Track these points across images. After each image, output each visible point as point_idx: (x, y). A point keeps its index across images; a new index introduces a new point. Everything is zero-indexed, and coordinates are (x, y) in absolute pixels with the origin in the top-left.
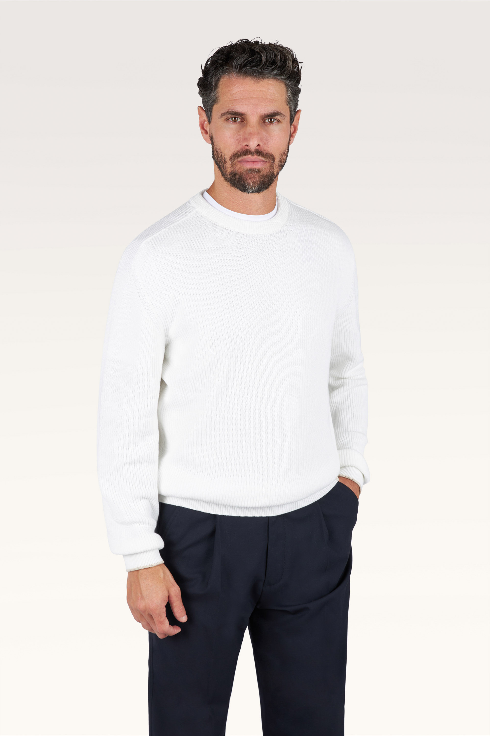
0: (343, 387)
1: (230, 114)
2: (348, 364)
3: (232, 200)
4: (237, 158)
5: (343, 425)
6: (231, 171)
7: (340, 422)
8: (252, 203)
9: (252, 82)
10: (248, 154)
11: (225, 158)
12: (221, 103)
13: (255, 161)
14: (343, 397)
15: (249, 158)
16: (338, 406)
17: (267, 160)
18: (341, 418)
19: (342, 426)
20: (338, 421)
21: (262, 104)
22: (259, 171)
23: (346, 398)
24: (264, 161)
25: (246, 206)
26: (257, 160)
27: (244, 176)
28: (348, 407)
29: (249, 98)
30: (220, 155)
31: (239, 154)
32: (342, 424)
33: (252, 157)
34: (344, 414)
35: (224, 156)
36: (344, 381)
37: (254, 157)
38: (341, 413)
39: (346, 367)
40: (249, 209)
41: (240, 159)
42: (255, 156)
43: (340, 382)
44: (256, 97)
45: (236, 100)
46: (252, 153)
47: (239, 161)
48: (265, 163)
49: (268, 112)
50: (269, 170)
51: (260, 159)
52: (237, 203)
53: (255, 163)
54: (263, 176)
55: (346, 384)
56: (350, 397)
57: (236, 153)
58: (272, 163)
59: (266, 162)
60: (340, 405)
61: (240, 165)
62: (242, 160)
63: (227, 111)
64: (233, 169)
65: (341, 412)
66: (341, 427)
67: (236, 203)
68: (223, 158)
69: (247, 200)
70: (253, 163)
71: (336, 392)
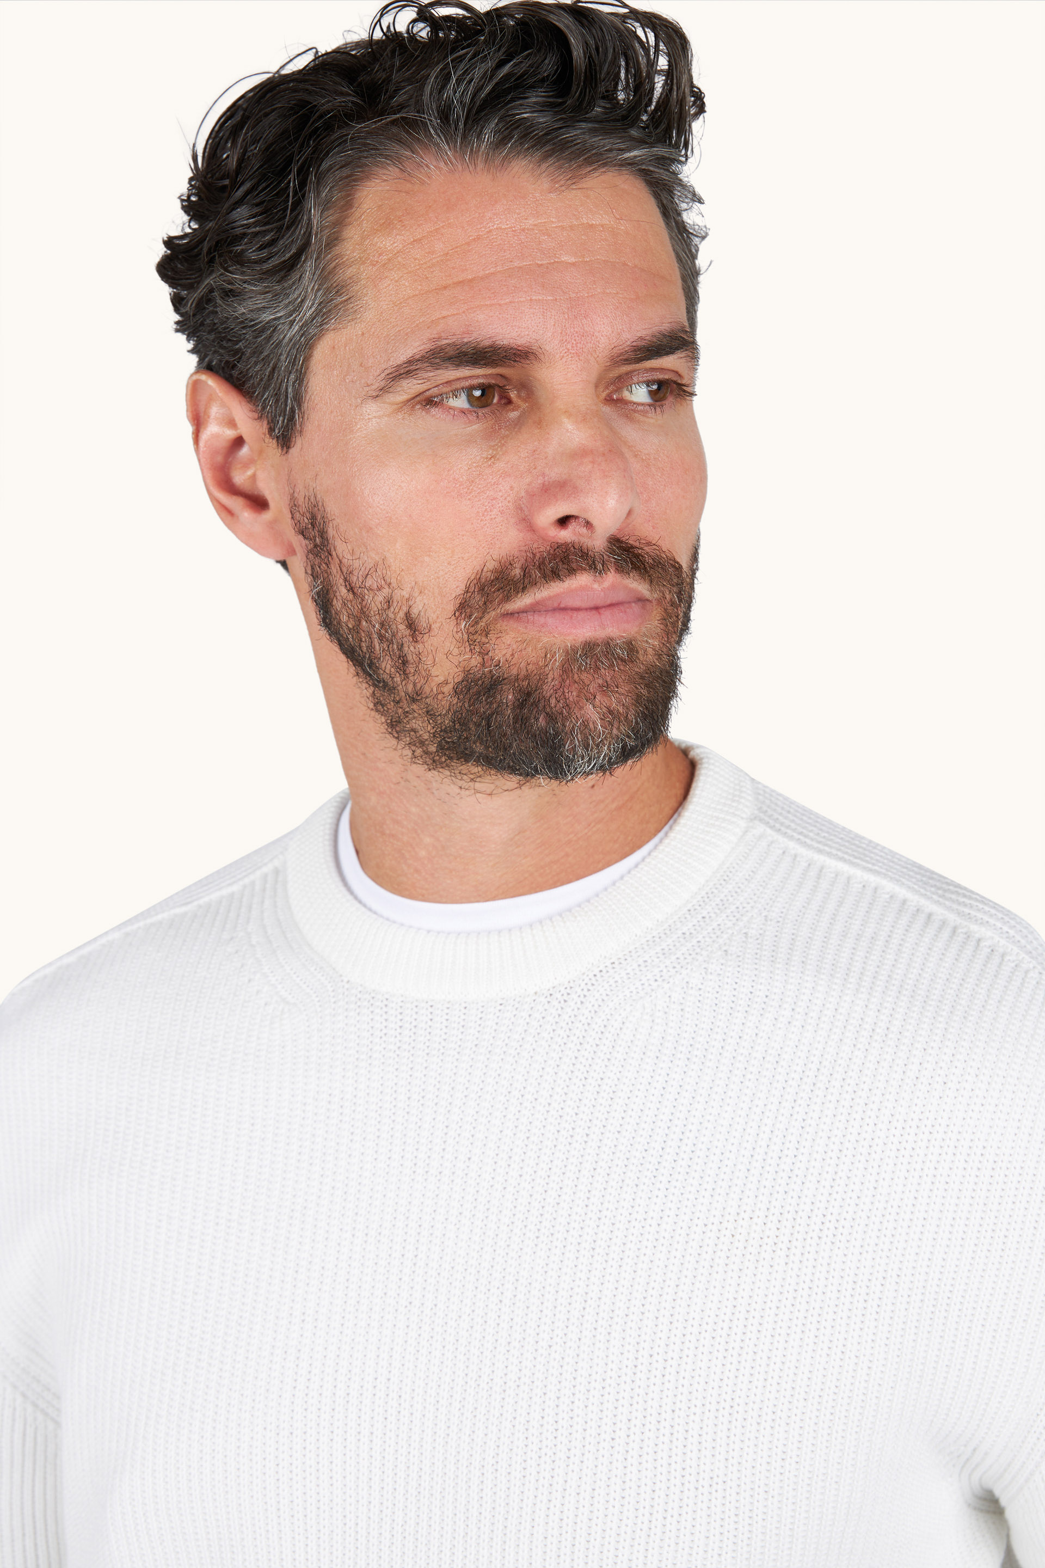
1: (450, 358)
4: (507, 598)
6: (467, 672)
9: (545, 183)
10: (572, 572)
11: (415, 611)
12: (369, 315)
15: (583, 588)
26: (620, 596)
27: (547, 690)
30: (375, 602)
31: (517, 572)
33: (596, 586)
35: (408, 600)
41: (523, 601)
42: (612, 577)
44: (572, 260)
45: (471, 281)
47: (510, 615)
51: (628, 590)
57: (494, 571)
61: (522, 629)
62: (538, 603)
63: (429, 346)
64: (475, 661)
68: (401, 614)
70: (595, 614)
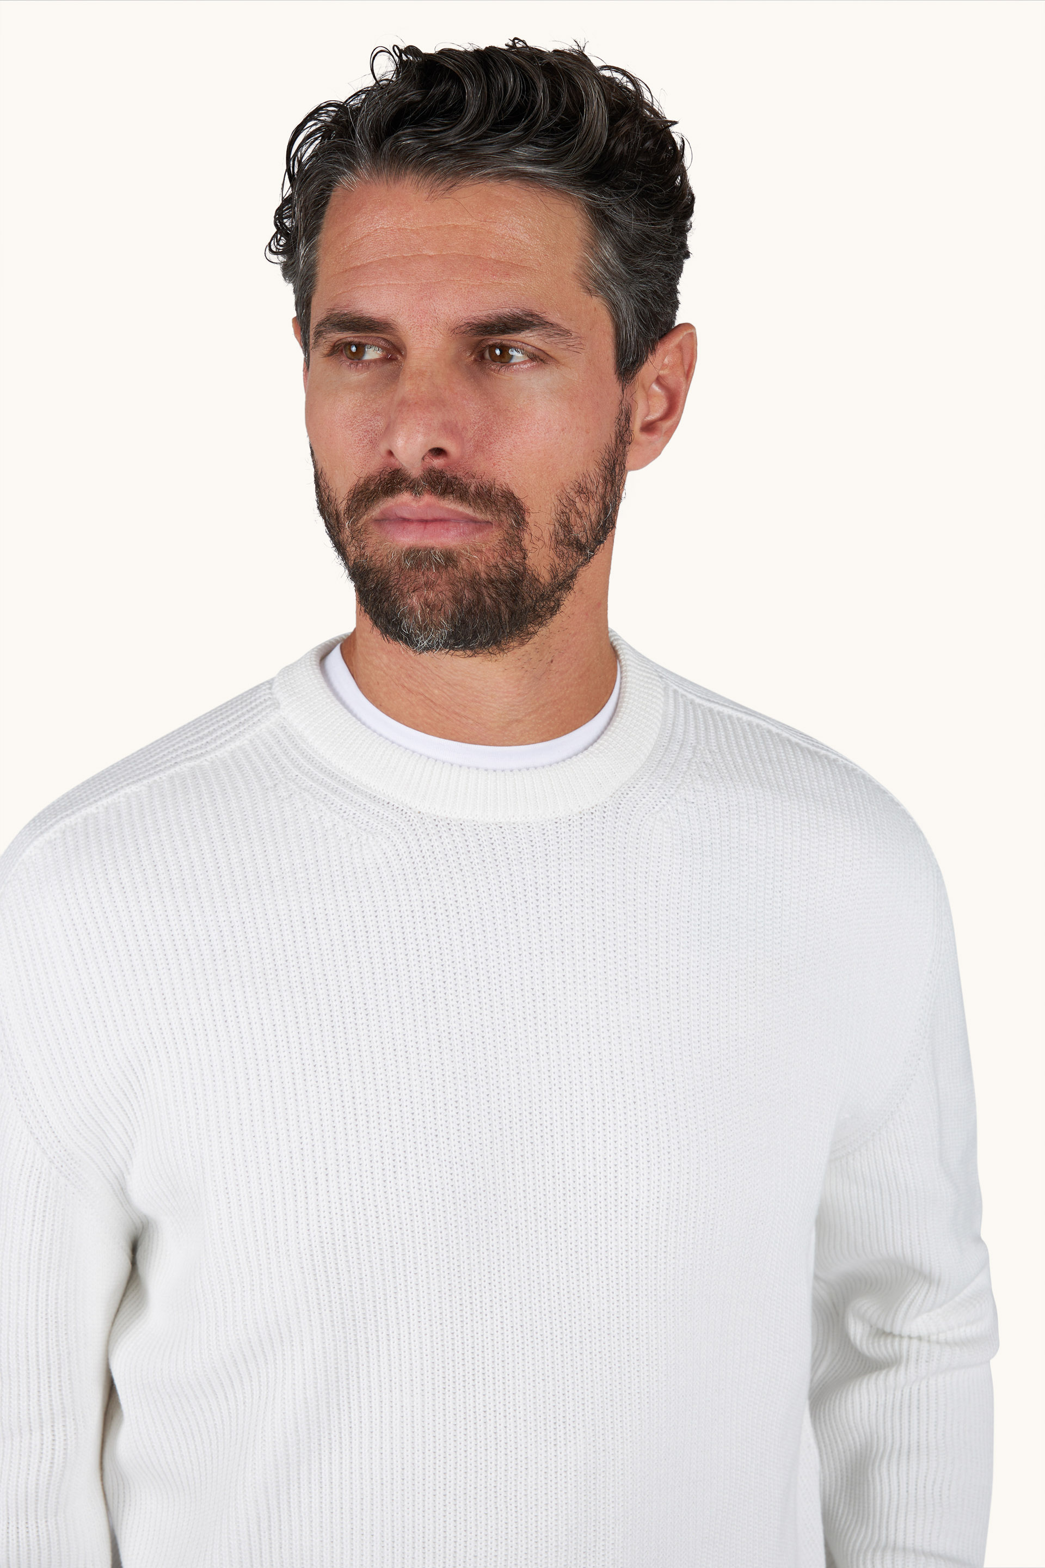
0: (897, 1372)
2: (919, 1291)
3: (406, 685)
5: (881, 1514)
7: (872, 1502)
8: (477, 697)
10: (399, 491)
13: (429, 517)
14: (893, 1405)
15: (405, 504)
16: (871, 1436)
17: (489, 517)
18: (878, 1488)
19: (877, 1521)
20: (866, 1494)
21: (455, 279)
22: (449, 559)
23: (906, 1410)
24: (474, 521)
25: (457, 711)
26: (438, 514)
28: (909, 1448)
29: (404, 257)
32: (878, 1514)
34: (889, 1474)
36: (900, 1345)
37: (422, 503)
38: (880, 1466)
39: (909, 1300)
40: (471, 722)
43: (889, 1346)
44: (432, 253)
45: (360, 267)
46: (413, 487)
47: (376, 521)
48: (480, 530)
49: (485, 313)
50: (502, 558)
51: (448, 510)
52: (422, 694)
53: (430, 527)
54: (474, 582)
55: (908, 1359)
56: (918, 1408)
58: (512, 526)
59: (488, 522)
60: (877, 1433)
61: (380, 535)
62: (383, 513)
65: (877, 1464)
66: (873, 1522)
67: (422, 697)
69: (459, 688)
70: (422, 526)
71: (868, 1384)
